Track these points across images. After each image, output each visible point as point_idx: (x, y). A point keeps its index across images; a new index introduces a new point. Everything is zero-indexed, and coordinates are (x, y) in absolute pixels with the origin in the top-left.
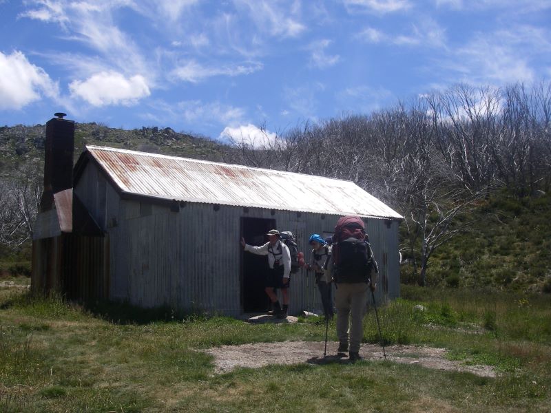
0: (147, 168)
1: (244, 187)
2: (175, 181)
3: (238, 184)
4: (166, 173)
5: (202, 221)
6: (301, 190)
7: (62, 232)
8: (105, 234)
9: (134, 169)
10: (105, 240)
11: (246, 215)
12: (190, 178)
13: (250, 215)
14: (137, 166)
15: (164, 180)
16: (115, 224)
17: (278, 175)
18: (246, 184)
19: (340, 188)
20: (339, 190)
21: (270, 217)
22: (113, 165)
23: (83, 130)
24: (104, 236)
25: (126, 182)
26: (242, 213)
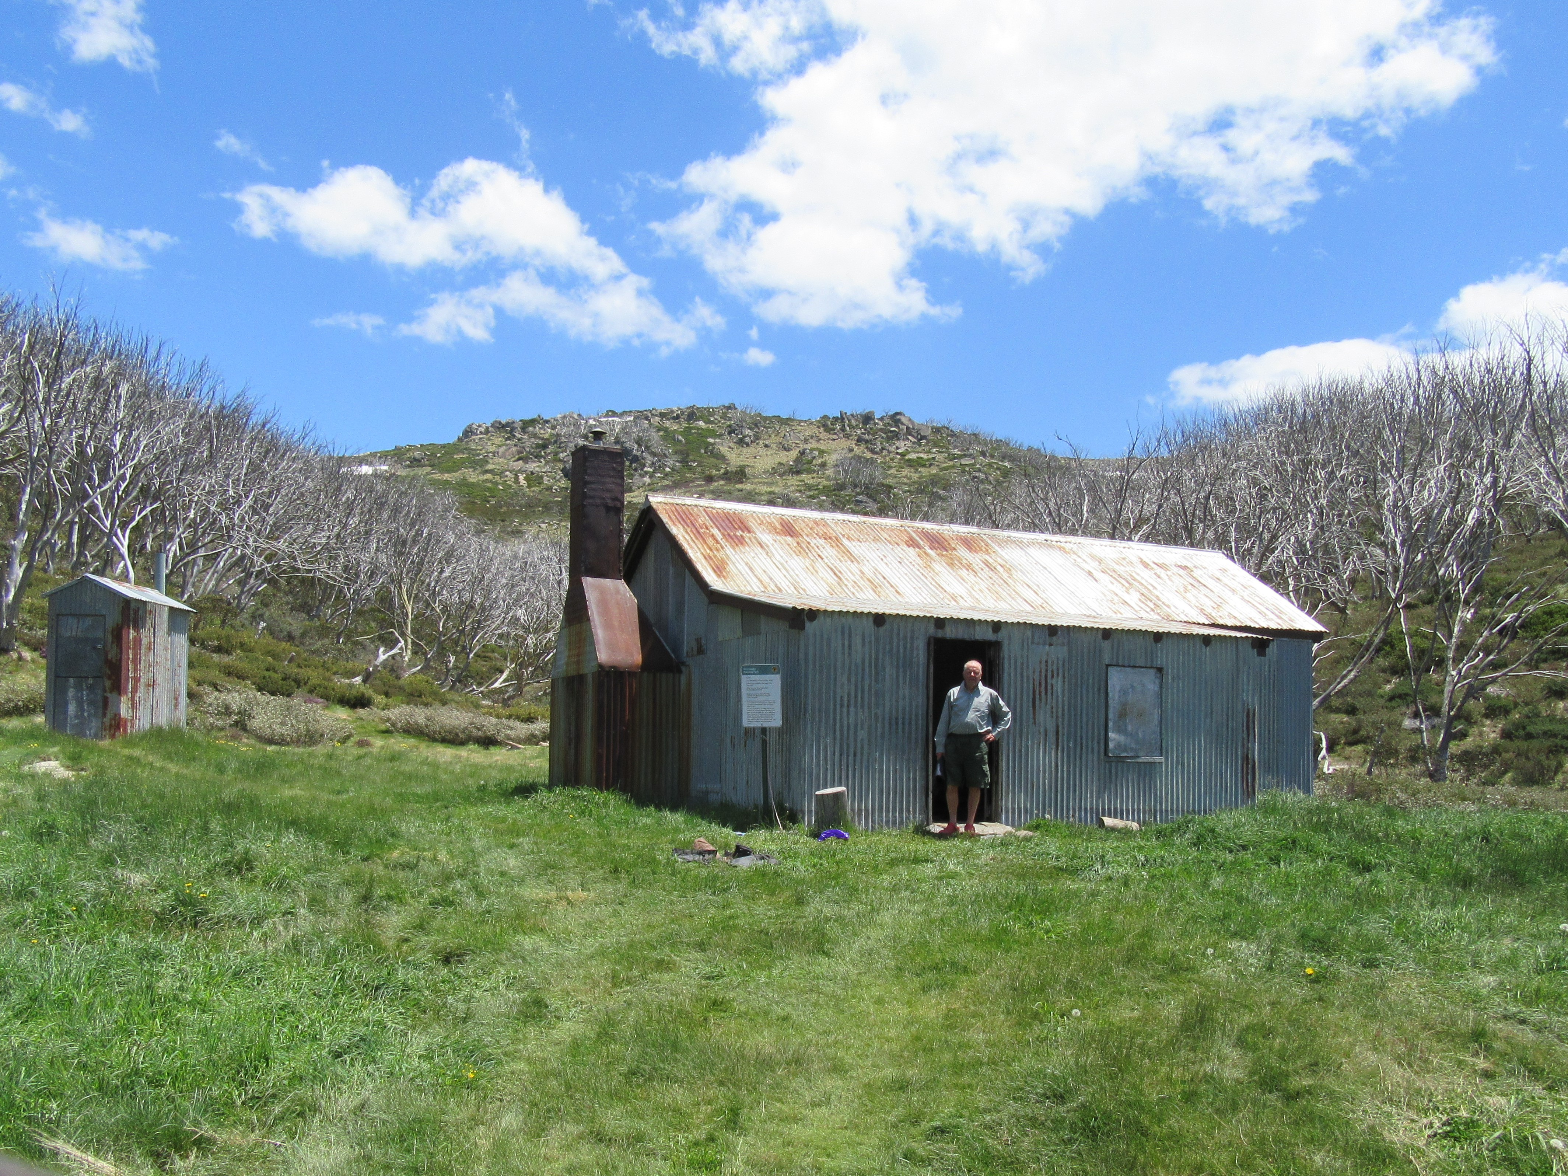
0: (766, 538)
1: (964, 573)
2: (819, 564)
3: (951, 565)
4: (802, 550)
5: (850, 646)
6: (1090, 574)
7: (600, 666)
8: (683, 669)
9: (741, 541)
10: (683, 679)
11: (940, 634)
12: (853, 558)
13: (950, 633)
14: (746, 535)
15: (797, 564)
16: (700, 651)
17: (1047, 544)
18: (969, 567)
19: (1185, 568)
20: (1181, 572)
21: (990, 636)
22: (699, 534)
23: (708, 422)
24: (680, 672)
25: (720, 569)
26: (932, 630)
